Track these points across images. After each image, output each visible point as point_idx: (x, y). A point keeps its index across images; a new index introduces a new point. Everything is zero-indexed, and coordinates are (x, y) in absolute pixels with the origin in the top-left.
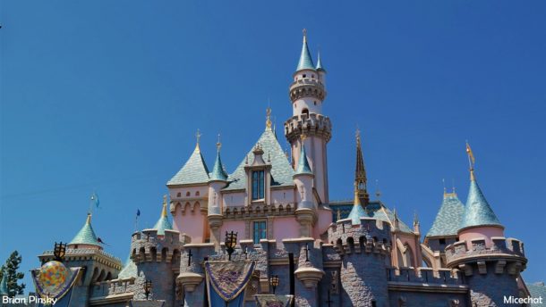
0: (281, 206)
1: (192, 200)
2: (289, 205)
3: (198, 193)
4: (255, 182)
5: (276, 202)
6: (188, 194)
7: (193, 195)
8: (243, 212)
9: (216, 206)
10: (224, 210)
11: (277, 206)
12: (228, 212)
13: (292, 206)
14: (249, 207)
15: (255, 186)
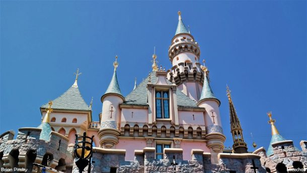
0: (190, 128)
1: (68, 126)
2: (199, 128)
3: (75, 120)
4: (159, 102)
5: (184, 123)
6: (64, 120)
7: (69, 122)
8: (145, 131)
9: (113, 120)
10: (123, 125)
11: (186, 128)
12: (127, 129)
13: (203, 129)
14: (154, 125)
15: (159, 105)
